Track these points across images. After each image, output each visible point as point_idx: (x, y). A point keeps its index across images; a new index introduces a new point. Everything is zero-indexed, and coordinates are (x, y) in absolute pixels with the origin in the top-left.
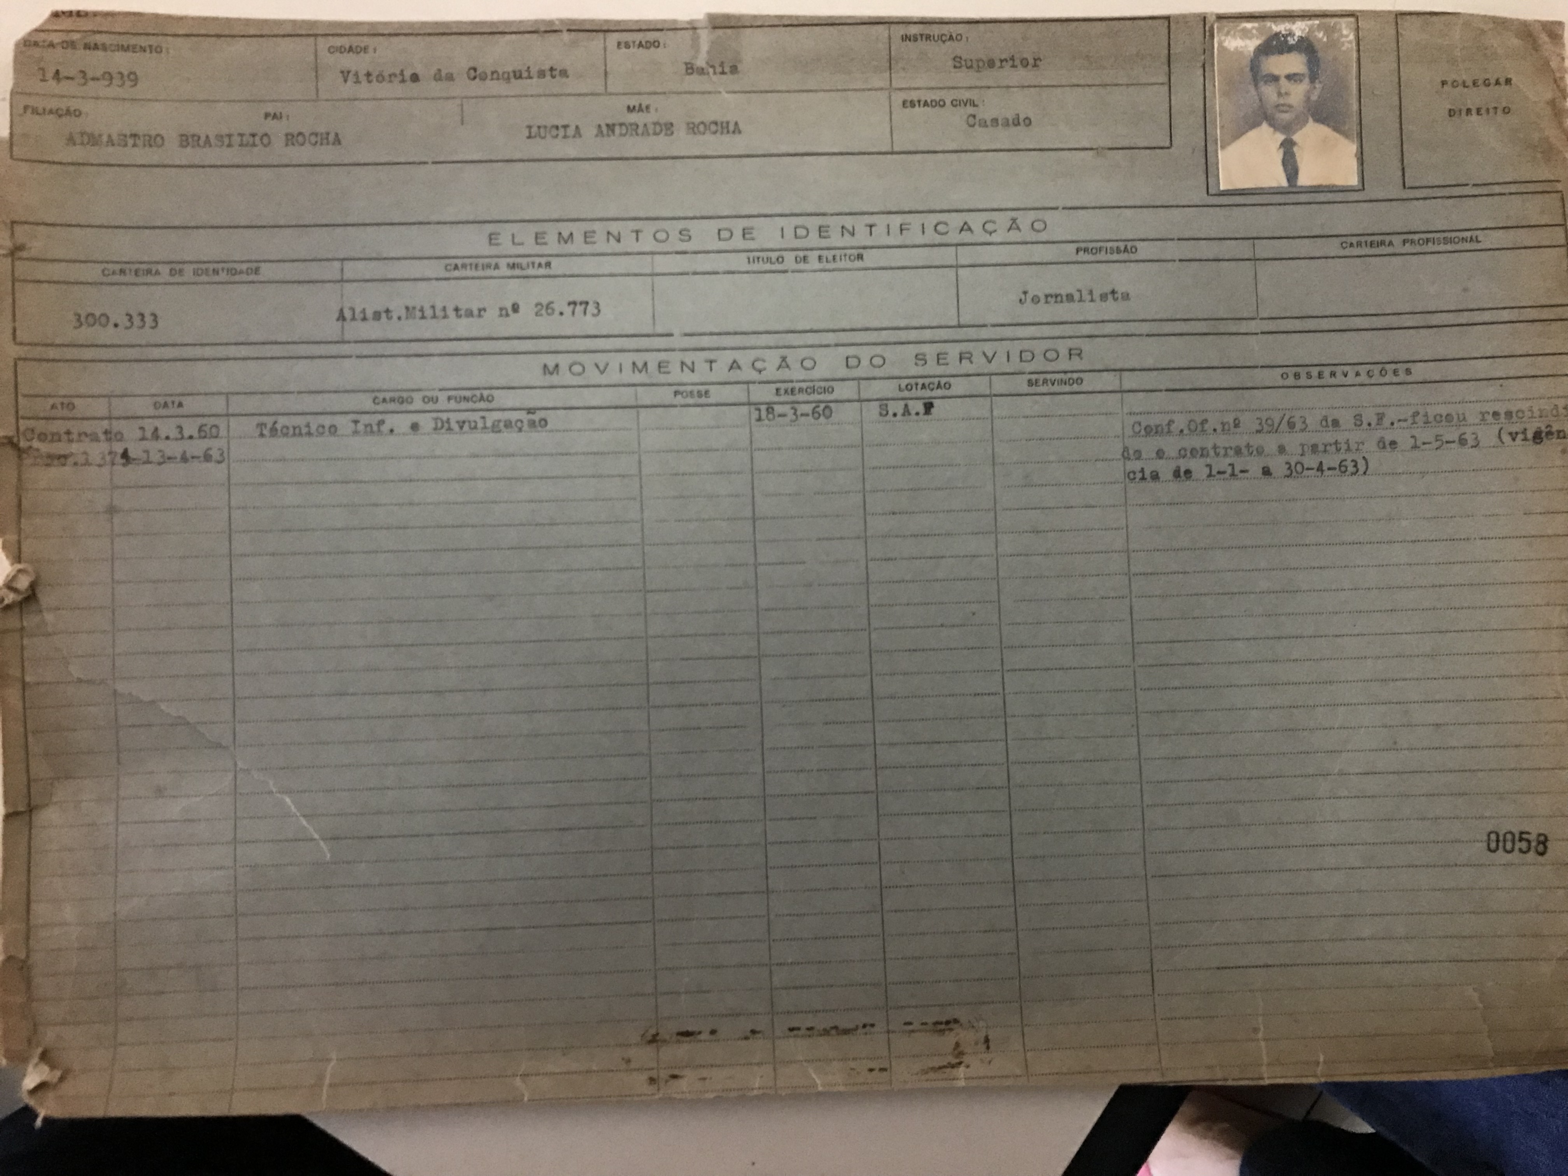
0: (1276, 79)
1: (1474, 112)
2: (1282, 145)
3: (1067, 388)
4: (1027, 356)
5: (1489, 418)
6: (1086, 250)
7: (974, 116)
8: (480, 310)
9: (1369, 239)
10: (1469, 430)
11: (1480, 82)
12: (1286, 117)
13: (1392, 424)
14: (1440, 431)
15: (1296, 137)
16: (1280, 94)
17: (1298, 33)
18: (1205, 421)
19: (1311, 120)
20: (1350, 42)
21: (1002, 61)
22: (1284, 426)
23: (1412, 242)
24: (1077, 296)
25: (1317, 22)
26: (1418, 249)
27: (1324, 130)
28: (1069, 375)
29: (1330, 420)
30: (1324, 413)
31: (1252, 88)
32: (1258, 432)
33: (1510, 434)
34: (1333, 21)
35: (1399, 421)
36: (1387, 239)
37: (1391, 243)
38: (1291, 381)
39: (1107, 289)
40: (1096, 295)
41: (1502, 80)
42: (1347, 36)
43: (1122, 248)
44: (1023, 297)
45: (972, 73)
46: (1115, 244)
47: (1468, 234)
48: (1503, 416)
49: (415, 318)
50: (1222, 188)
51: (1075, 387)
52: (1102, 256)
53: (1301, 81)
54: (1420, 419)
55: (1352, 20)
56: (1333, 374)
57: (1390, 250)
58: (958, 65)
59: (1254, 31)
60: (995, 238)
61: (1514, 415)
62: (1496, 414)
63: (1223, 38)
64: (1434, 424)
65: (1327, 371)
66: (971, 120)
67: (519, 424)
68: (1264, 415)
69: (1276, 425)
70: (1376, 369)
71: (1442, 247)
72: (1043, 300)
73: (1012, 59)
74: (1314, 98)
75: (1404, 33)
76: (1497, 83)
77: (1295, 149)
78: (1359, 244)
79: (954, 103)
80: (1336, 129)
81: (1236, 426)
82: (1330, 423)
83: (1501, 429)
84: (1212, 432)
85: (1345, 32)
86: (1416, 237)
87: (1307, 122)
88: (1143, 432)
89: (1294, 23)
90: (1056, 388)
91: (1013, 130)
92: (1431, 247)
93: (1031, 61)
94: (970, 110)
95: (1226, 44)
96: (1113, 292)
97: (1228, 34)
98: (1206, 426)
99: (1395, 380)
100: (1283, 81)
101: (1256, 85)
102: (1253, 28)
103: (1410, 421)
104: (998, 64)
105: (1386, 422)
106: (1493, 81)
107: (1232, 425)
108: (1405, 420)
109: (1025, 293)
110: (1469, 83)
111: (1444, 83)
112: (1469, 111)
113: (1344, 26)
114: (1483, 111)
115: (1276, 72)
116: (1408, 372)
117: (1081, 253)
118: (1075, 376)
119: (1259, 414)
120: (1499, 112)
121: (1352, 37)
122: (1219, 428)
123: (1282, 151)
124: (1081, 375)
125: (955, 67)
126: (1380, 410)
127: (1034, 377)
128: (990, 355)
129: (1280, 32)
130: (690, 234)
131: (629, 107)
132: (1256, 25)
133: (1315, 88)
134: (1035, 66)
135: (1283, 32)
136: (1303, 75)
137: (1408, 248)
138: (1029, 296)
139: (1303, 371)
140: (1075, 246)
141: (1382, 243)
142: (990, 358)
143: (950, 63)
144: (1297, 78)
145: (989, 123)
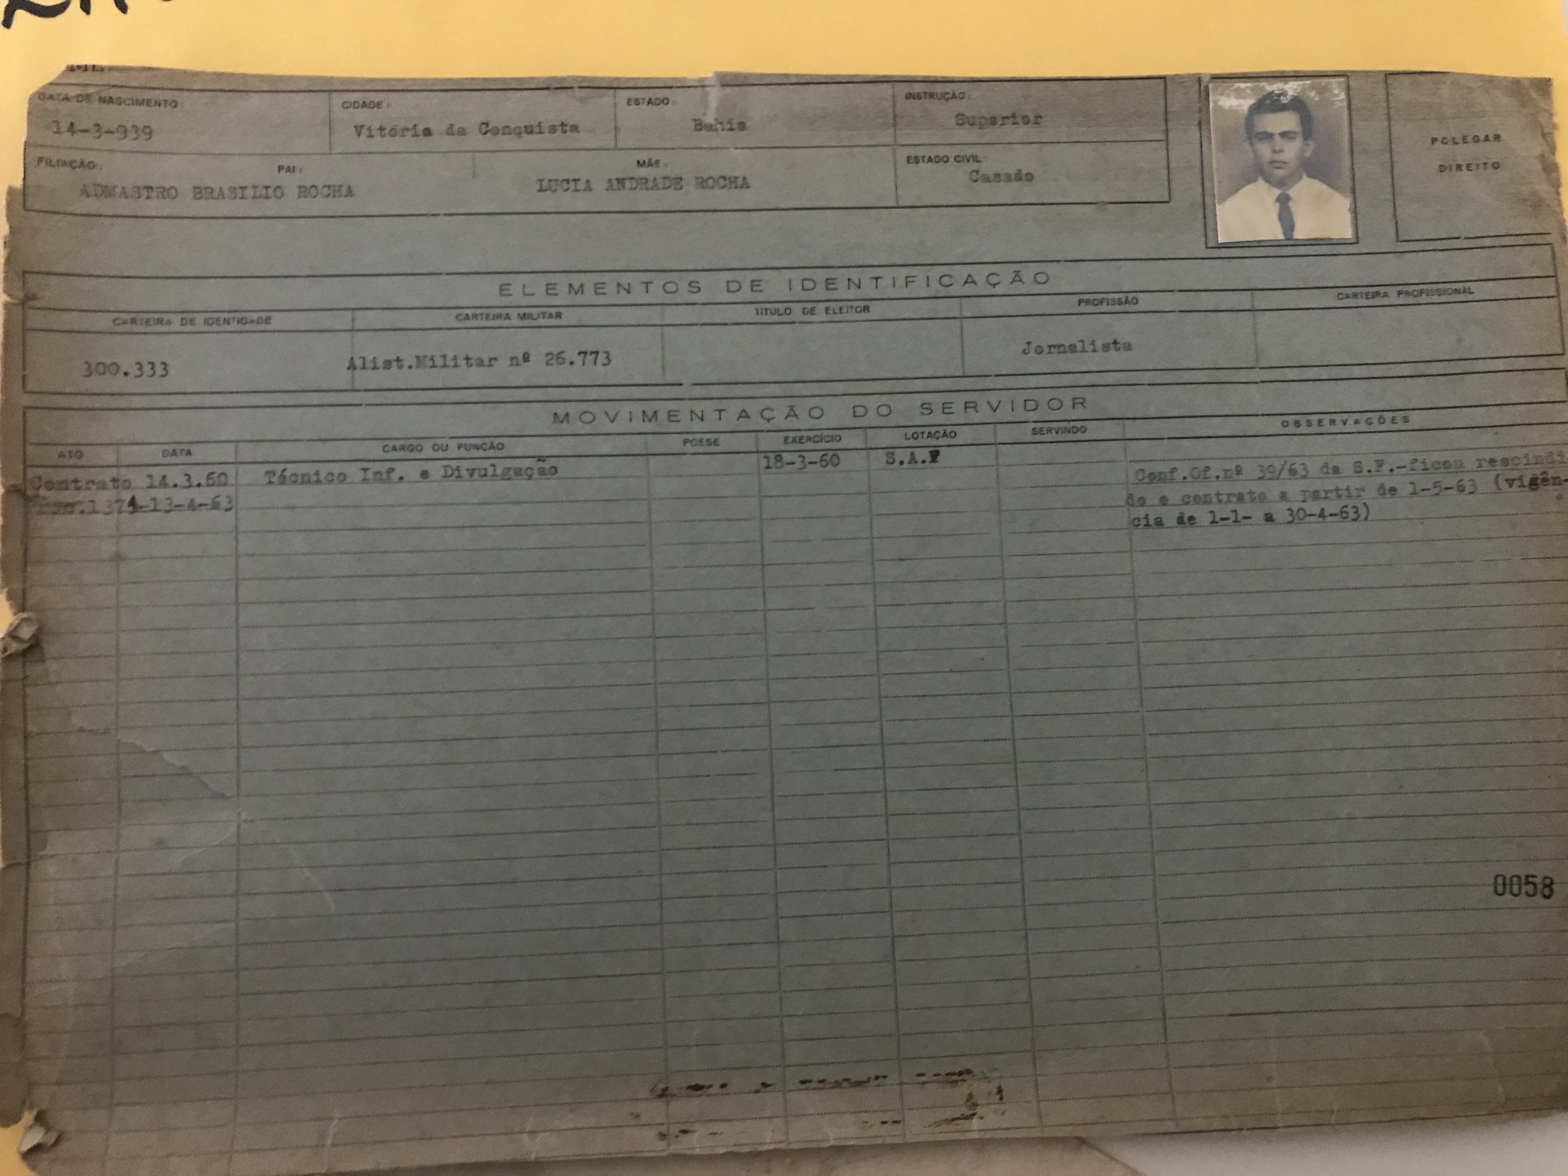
0: (1269, 136)
1: (1464, 168)
2: (1278, 200)
3: (1070, 437)
4: (1030, 406)
5: (1486, 465)
6: (1088, 302)
7: (977, 172)
8: (490, 360)
9: (1365, 290)
10: (1466, 477)
11: (1469, 139)
12: (1280, 172)
13: (1391, 470)
14: (1437, 478)
15: (1291, 192)
16: (1274, 152)
17: (1291, 93)
18: (1208, 468)
19: (1305, 176)
20: (1342, 101)
21: (1004, 118)
22: (1285, 474)
23: (1407, 293)
24: (1079, 346)
25: (1308, 82)
26: (1411, 300)
27: (1318, 186)
28: (1072, 424)
29: (1331, 466)
30: (1324, 459)
31: (1247, 146)
32: (1260, 478)
33: (1507, 480)
34: (1324, 81)
35: (1399, 467)
36: (1382, 290)
37: (1386, 295)
38: (1292, 429)
39: (1110, 340)
40: (1099, 344)
41: (1491, 137)
42: (1337, 96)
43: (1124, 300)
44: (1026, 346)
45: (975, 130)
46: (1116, 296)
47: (1460, 286)
48: (1499, 463)
49: (425, 367)
50: (1221, 240)
51: (1079, 436)
52: (1104, 308)
53: (1294, 138)
54: (1419, 466)
55: (1342, 79)
56: (1333, 422)
57: (1385, 301)
58: (960, 121)
59: (1248, 91)
60: (998, 290)
61: (1510, 462)
62: (1492, 461)
63: (1218, 97)
64: (1432, 470)
65: (1326, 418)
66: (974, 175)
67: (529, 472)
68: (1266, 463)
69: (1277, 473)
70: (1375, 417)
71: (1436, 299)
72: (1046, 350)
73: (1014, 116)
74: (1308, 154)
75: (1393, 91)
76: (1487, 139)
77: (1291, 204)
78: (1355, 295)
79: (958, 159)
80: (1330, 185)
81: (1239, 472)
82: (1331, 471)
83: (1498, 476)
84: (1215, 479)
85: (1336, 92)
86: (1412, 288)
87: (1301, 177)
88: (1146, 480)
89: (1286, 83)
90: (1061, 437)
91: (1015, 184)
92: (1424, 299)
93: (1032, 119)
94: (973, 166)
95: (1220, 103)
96: (1115, 343)
97: (1222, 94)
98: (1209, 474)
99: (1394, 427)
100: (1277, 138)
101: (1252, 144)
102: (1247, 88)
103: (1409, 467)
104: (1000, 122)
105: (1386, 468)
106: (1482, 137)
107: (1235, 472)
108: (1404, 467)
109: (1029, 343)
110: (1459, 139)
111: (1434, 140)
112: (1459, 167)
113: (1335, 85)
114: (1473, 167)
115: (1270, 130)
116: (1406, 420)
117: (1083, 304)
118: (1078, 424)
119: (1260, 462)
120: (1489, 166)
121: (1343, 96)
122: (1221, 474)
123: (1278, 205)
124: (1086, 423)
125: (958, 124)
126: (1381, 457)
127: (1039, 425)
128: (995, 405)
129: (1273, 92)
130: (700, 286)
131: (638, 162)
132: (1249, 85)
133: (1308, 145)
134: (1037, 123)
135: (1276, 92)
136: (1295, 133)
137: (1402, 300)
138: (1033, 346)
139: (1303, 419)
140: (1076, 298)
141: (1377, 294)
142: (995, 407)
143: (953, 121)
144: (1291, 135)
145: (992, 178)
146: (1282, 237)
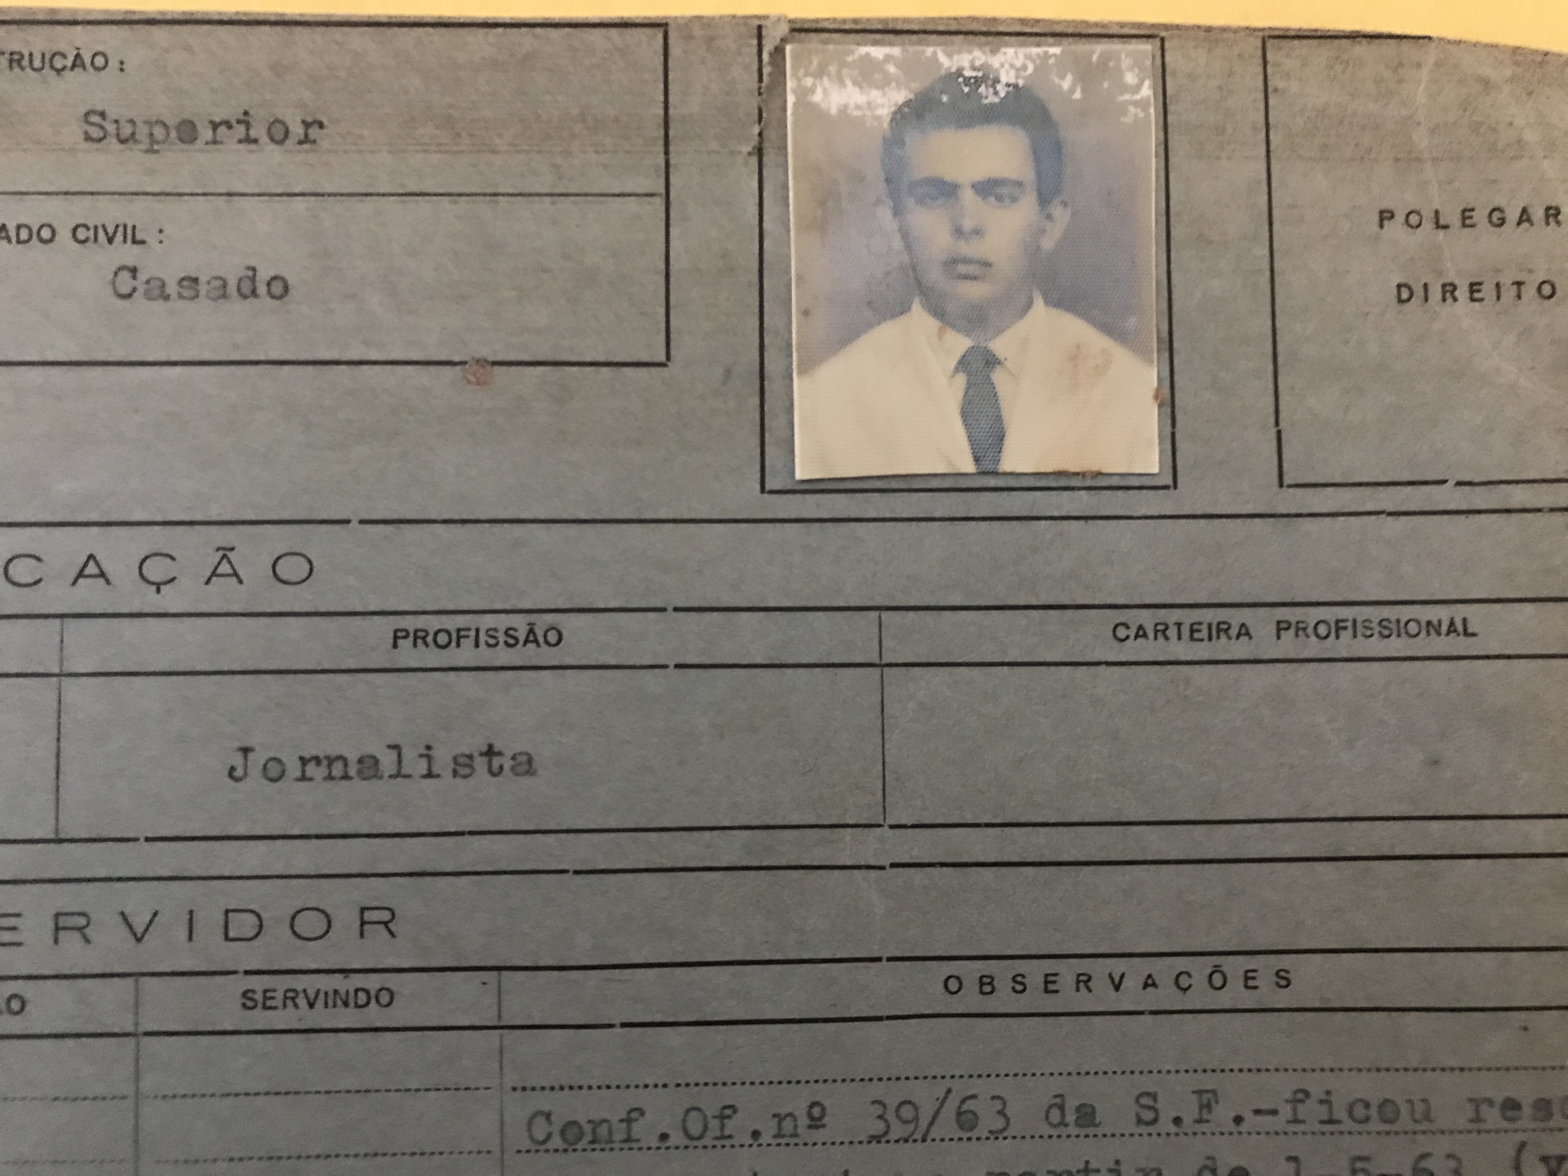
0: (945, 190)
1: (1462, 293)
2: (963, 364)
3: (347, 1017)
4: (244, 925)
5: (1493, 1117)
6: (419, 637)
7: (134, 271)
9: (1188, 617)
10: (1440, 1146)
11: (1479, 215)
12: (974, 291)
13: (1238, 1120)
14: (1362, 1145)
15: (1000, 346)
16: (958, 232)
17: (1007, 77)
18: (728, 1111)
19: (1039, 303)
20: (1142, 104)
21: (215, 126)
22: (946, 1126)
23: (1300, 629)
24: (388, 762)
25: (1055, 50)
26: (1313, 647)
27: (1071, 330)
28: (358, 981)
29: (1071, 1104)
30: (1056, 1085)
31: (885, 214)
32: (876, 1139)
33: (1545, 1159)
34: (1098, 49)
35: (1258, 1112)
36: (1236, 617)
37: (1244, 631)
38: (970, 1000)
39: (474, 744)
40: (443, 757)
41: (1538, 214)
42: (1137, 88)
43: (522, 635)
44: (237, 760)
45: (135, 155)
46: (502, 622)
47: (1442, 614)
48: (1527, 1111)
50: (800, 474)
51: (374, 1015)
52: (465, 654)
53: (1014, 200)
54: (1311, 1110)
55: (1147, 47)
56: (1084, 981)
57: (1240, 649)
58: (95, 133)
59: (892, 69)
60: (170, 600)
61: (1556, 1109)
62: (1511, 1106)
63: (809, 81)
64: (1348, 1125)
65: (1068, 971)
66: (125, 282)
68: (893, 1096)
69: (924, 1123)
70: (1200, 968)
71: (1376, 646)
72: (294, 769)
73: (245, 120)
74: (1047, 244)
75: (1282, 84)
76: (1525, 217)
77: (998, 377)
78: (1161, 631)
79: (81, 234)
80: (1108, 329)
81: (816, 1123)
82: (1071, 1118)
83: (1523, 1145)
84: (749, 1140)
85: (1130, 78)
86: (1312, 615)
87: (1029, 305)
88: (556, 1142)
89: (994, 52)
90: (321, 1017)
91: (238, 308)
92: (1345, 645)
93: (297, 130)
94: (128, 254)
95: (817, 97)
96: (490, 752)
97: (820, 73)
98: (731, 1126)
99: (1247, 999)
100: (968, 196)
102: (888, 58)
103: (1286, 1111)
104: (206, 134)
105: (1223, 1114)
106: (1513, 215)
107: (803, 1121)
108: (1274, 1112)
109: (246, 751)
110: (1452, 217)
111: (1385, 216)
112: (1449, 290)
113: (1126, 62)
114: (1487, 291)
115: (950, 172)
116: (1283, 980)
117: (405, 644)
118: (373, 982)
119: (878, 1090)
120: (1528, 291)
121: (1146, 91)
122: (768, 1129)
123: (961, 380)
124: (392, 981)
125: (88, 138)
126: (1209, 1082)
127: (258, 983)
128: (140, 922)
129: (959, 73)
132: (896, 51)
133: (1051, 218)
134: (306, 140)
135: (968, 73)
136: (1019, 184)
137: (1288, 645)
138: (257, 759)
139: (1002, 972)
140: (386, 626)
141: (1223, 628)
142: (139, 930)
143: (74, 132)
144: (1004, 190)
145: (172, 288)
146: (968, 466)
